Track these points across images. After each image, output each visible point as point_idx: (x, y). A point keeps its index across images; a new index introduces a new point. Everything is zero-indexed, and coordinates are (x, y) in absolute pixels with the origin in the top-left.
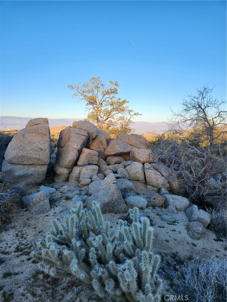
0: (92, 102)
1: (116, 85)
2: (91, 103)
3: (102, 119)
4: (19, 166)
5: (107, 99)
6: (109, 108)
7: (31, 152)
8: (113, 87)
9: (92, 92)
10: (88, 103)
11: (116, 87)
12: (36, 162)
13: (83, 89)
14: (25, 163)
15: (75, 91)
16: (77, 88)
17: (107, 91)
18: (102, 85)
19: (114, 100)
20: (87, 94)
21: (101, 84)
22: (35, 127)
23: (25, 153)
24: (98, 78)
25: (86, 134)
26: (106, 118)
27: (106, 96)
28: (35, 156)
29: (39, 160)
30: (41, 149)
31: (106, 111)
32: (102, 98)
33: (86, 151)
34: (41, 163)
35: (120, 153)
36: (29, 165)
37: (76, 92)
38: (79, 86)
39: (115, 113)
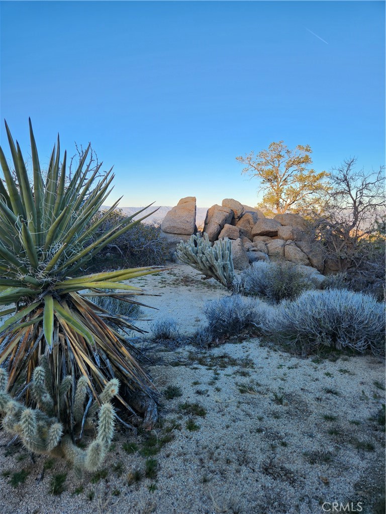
0: (271, 178)
1: (307, 150)
2: (269, 180)
3: (285, 202)
4: (171, 235)
5: (295, 173)
6: (297, 186)
7: (180, 223)
8: (303, 154)
9: (272, 163)
10: (264, 180)
11: (307, 153)
12: (183, 232)
13: (259, 160)
14: (175, 232)
15: (245, 165)
16: (249, 159)
17: (293, 160)
18: (288, 152)
19: (306, 173)
20: (263, 167)
21: (286, 151)
22: (184, 204)
23: (175, 225)
24: (280, 142)
25: (229, 211)
26: (291, 201)
27: (291, 169)
28: (182, 227)
29: (185, 230)
30: (188, 222)
31: (291, 191)
32: (286, 172)
33: (227, 226)
34: (187, 233)
35: (267, 232)
36: (178, 234)
37: (247, 166)
38: (252, 157)
39: (306, 193)
